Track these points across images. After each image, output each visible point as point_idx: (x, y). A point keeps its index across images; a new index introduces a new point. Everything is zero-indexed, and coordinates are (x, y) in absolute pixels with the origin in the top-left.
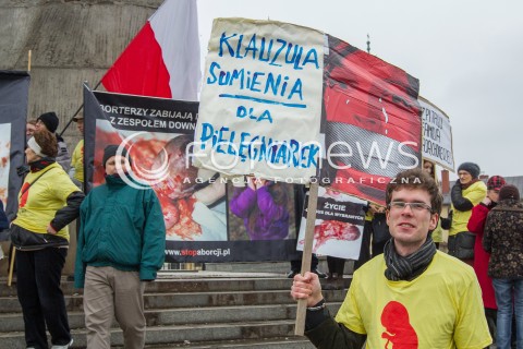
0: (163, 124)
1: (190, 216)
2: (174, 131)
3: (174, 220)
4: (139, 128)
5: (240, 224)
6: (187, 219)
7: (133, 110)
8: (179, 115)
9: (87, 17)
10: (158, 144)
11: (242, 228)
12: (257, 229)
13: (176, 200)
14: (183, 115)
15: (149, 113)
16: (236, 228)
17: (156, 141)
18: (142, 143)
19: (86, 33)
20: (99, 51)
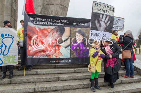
0: (51, 24)
1: (59, 51)
2: (55, 26)
3: (54, 52)
4: (43, 25)
5: (74, 53)
6: (58, 52)
7: (41, 19)
8: (56, 21)
9: (50, 7)
10: (49, 29)
11: (75, 54)
12: (79, 54)
13: (55, 46)
14: (57, 21)
15: (46, 20)
16: (73, 54)
17: (49, 28)
18: (44, 29)
19: (49, 10)
20: (52, 13)
